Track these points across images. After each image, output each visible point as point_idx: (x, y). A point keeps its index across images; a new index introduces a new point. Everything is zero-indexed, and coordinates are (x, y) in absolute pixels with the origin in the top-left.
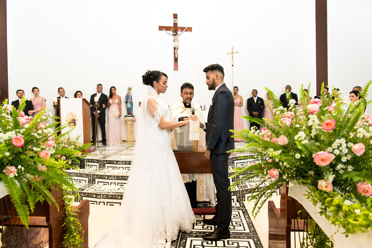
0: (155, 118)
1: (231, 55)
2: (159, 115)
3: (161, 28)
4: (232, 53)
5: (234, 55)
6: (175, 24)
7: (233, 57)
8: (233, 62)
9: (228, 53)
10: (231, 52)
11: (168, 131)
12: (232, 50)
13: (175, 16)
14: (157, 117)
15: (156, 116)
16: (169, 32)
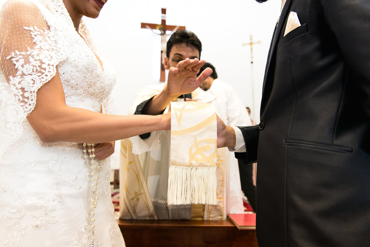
0: (17, 79)
1: (249, 47)
2: (40, 70)
3: (144, 25)
4: (251, 44)
5: (254, 46)
6: (164, 22)
7: (252, 50)
8: (252, 57)
9: (244, 45)
10: (249, 41)
11: (88, 153)
12: (251, 39)
13: (164, 11)
14: (28, 79)
15: (23, 75)
16: (154, 30)
